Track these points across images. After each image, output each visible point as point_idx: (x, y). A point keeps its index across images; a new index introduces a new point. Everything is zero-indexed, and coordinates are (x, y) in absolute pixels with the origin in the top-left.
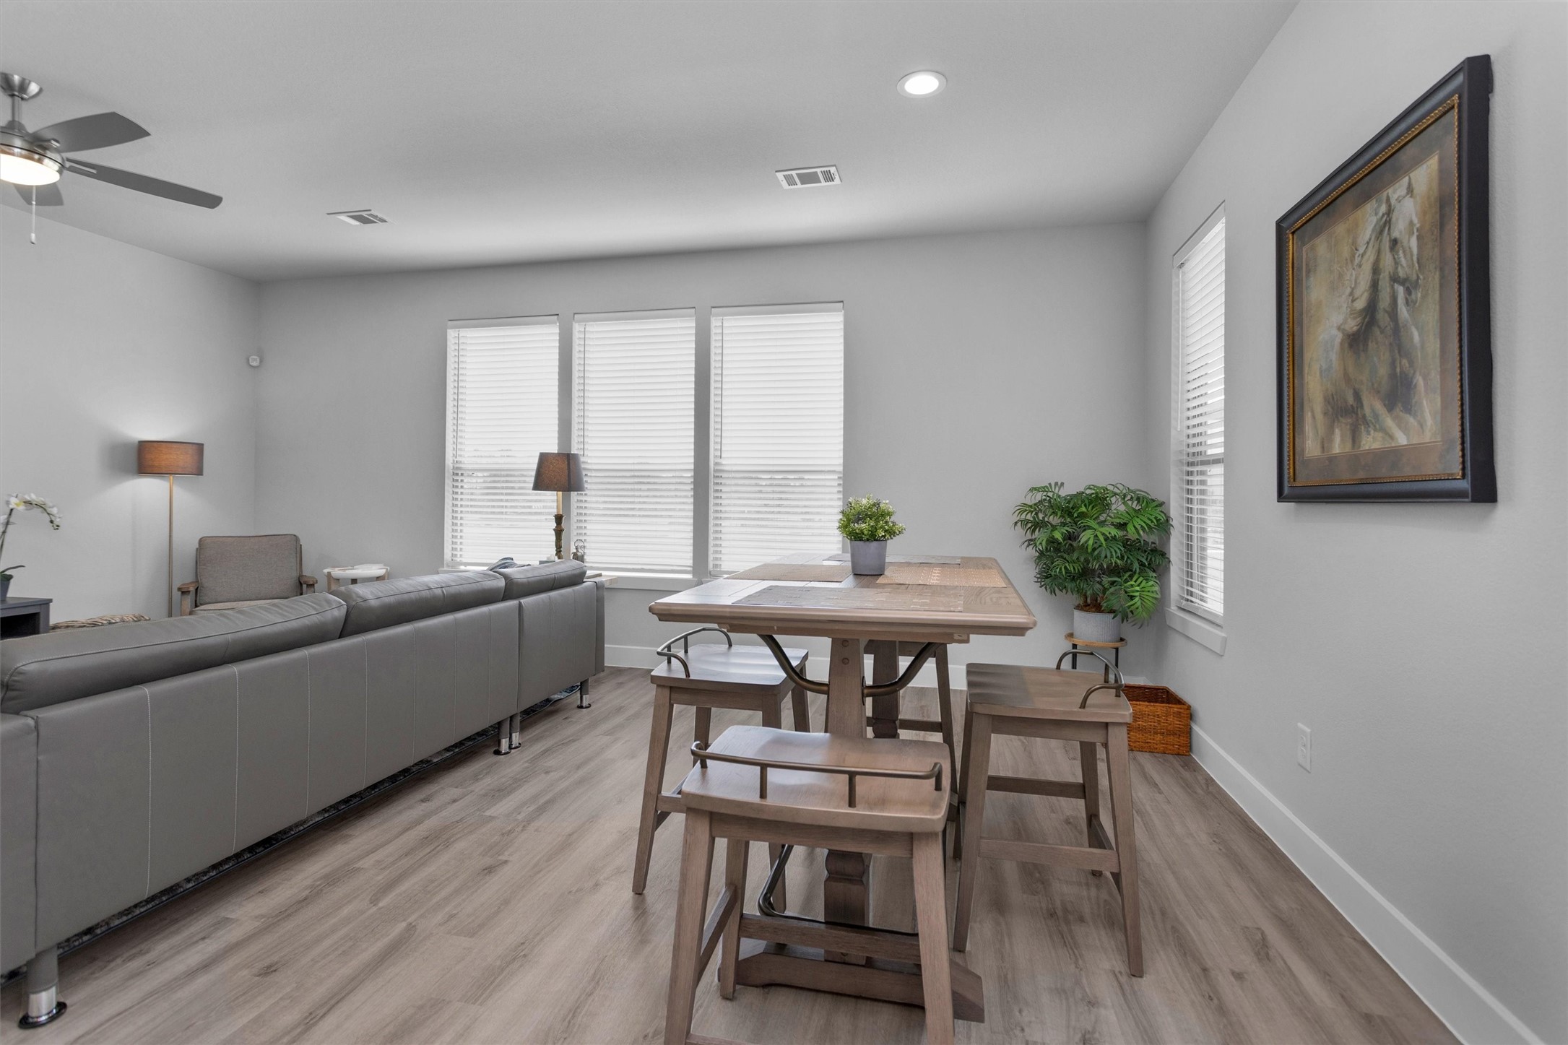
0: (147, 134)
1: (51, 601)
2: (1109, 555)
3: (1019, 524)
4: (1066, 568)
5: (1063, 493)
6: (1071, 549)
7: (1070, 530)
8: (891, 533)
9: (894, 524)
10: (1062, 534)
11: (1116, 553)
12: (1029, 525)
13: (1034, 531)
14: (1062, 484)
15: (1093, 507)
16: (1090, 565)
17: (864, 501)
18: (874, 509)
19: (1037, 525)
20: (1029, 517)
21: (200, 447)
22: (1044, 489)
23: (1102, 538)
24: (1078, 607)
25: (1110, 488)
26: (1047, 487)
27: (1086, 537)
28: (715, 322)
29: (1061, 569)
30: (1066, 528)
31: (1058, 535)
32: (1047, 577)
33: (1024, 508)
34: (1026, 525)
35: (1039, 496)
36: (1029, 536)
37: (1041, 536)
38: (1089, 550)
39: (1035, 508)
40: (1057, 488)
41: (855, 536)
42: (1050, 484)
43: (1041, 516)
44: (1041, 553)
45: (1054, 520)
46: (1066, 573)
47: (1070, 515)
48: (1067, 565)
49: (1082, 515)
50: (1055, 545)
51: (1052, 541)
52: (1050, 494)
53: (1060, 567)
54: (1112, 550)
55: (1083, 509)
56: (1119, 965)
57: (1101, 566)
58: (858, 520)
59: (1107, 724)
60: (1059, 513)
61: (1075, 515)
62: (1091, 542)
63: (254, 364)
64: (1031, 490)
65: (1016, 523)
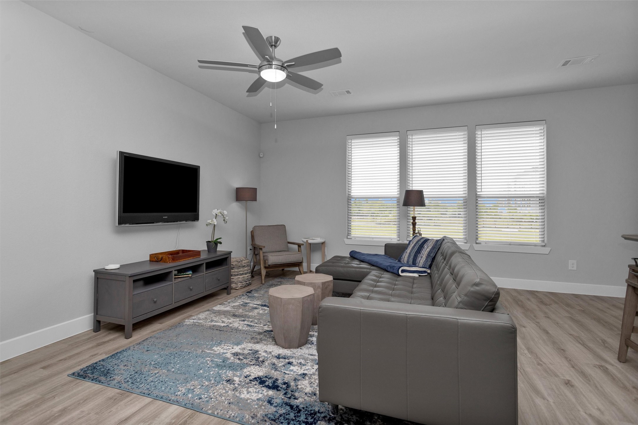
21: (256, 189)
28: (477, 132)
63: (261, 156)
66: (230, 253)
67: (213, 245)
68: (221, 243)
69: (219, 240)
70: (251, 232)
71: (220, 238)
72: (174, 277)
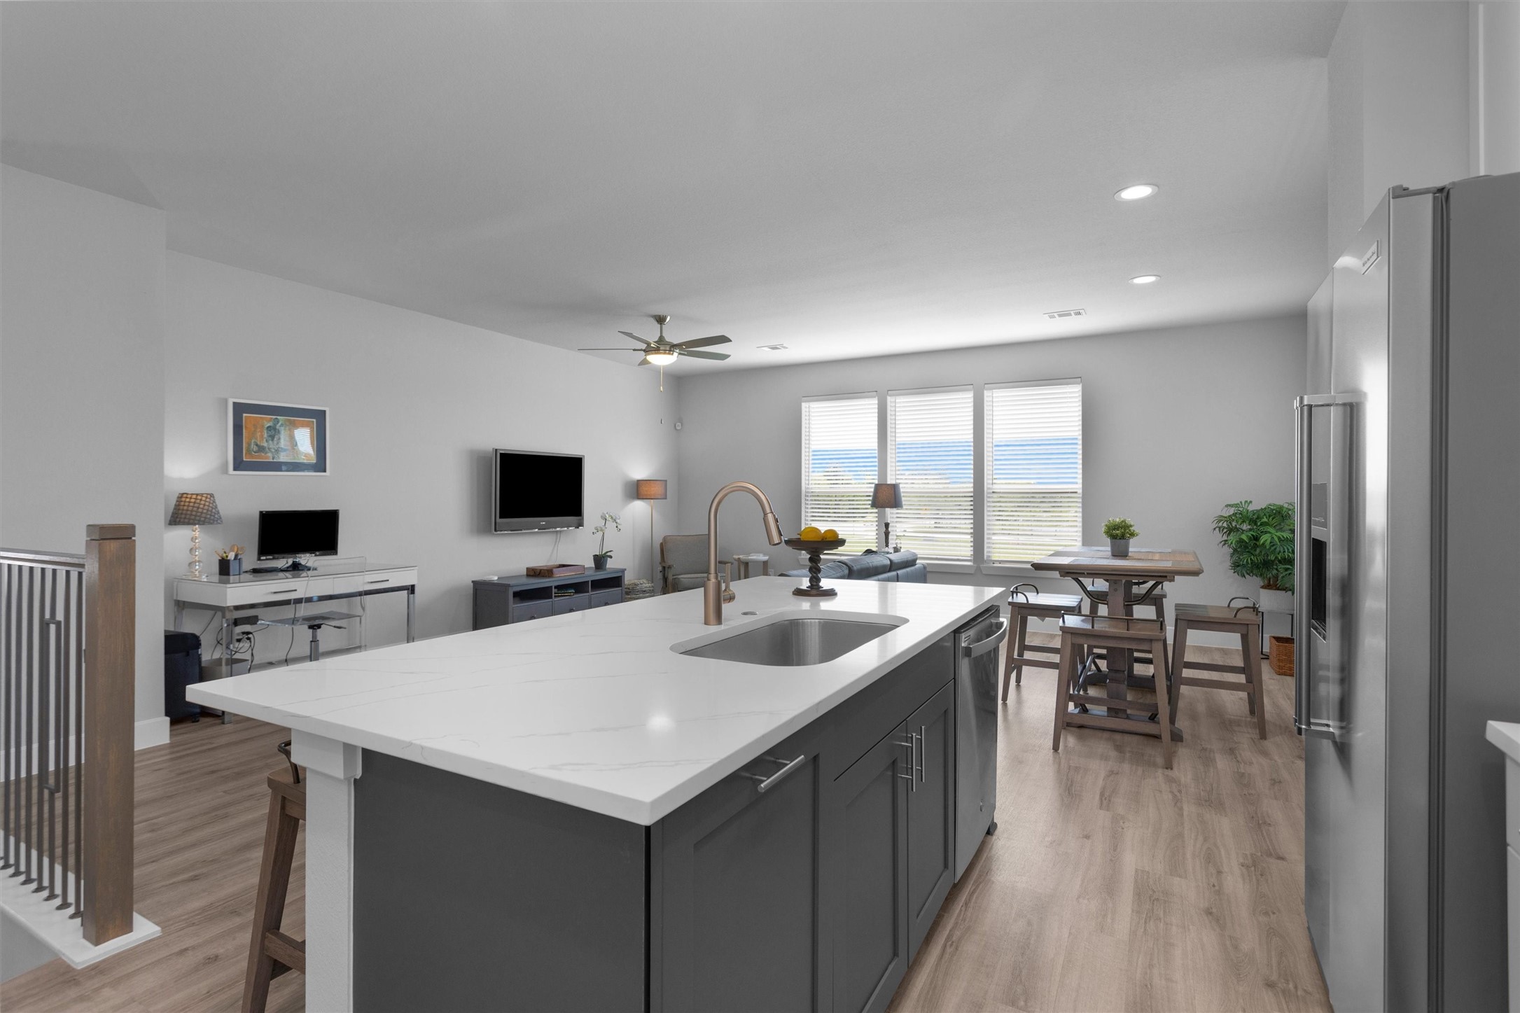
0: (731, 341)
1: (625, 569)
2: (1282, 551)
3: (1217, 529)
4: (1251, 559)
5: (1251, 508)
6: (1256, 546)
7: (1254, 534)
8: (1132, 535)
9: (1134, 531)
10: (1247, 536)
11: (1288, 550)
12: (1225, 530)
13: (1229, 534)
14: (1251, 502)
15: (1273, 519)
16: (1269, 558)
17: (1118, 520)
18: (1123, 524)
19: (1231, 530)
20: (1225, 525)
21: (666, 481)
22: (1236, 505)
23: (1276, 539)
24: (1263, 587)
25: (1286, 506)
26: (1238, 504)
27: (1265, 538)
28: (986, 393)
29: (1247, 560)
30: (1252, 533)
31: (1244, 537)
32: (1238, 566)
33: (1221, 519)
34: (1223, 530)
35: (1232, 511)
36: (1225, 538)
37: (1233, 538)
38: (1268, 547)
39: (1229, 519)
40: (1247, 504)
41: (1113, 537)
42: (1241, 502)
43: (1234, 524)
44: (1235, 550)
45: (1245, 527)
46: (1251, 563)
47: (1256, 524)
48: (1252, 557)
49: (1263, 524)
50: (1243, 544)
51: (1241, 541)
52: (1241, 509)
53: (1246, 558)
54: (1285, 548)
55: (1265, 520)
56: (1255, 734)
57: (1276, 558)
58: (1114, 529)
59: (1248, 624)
60: (1247, 522)
61: (1259, 524)
62: (1269, 541)
63: (678, 428)
64: (1227, 506)
65: (1215, 529)
66: (623, 571)
67: (600, 561)
68: (611, 557)
69: (608, 554)
70: (661, 544)
71: (611, 551)
72: (554, 595)
